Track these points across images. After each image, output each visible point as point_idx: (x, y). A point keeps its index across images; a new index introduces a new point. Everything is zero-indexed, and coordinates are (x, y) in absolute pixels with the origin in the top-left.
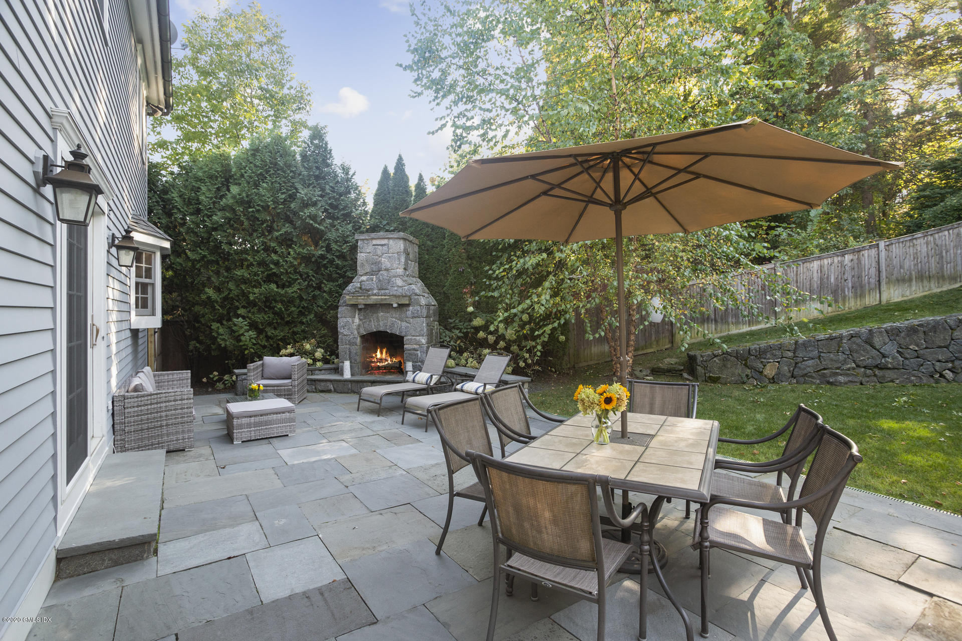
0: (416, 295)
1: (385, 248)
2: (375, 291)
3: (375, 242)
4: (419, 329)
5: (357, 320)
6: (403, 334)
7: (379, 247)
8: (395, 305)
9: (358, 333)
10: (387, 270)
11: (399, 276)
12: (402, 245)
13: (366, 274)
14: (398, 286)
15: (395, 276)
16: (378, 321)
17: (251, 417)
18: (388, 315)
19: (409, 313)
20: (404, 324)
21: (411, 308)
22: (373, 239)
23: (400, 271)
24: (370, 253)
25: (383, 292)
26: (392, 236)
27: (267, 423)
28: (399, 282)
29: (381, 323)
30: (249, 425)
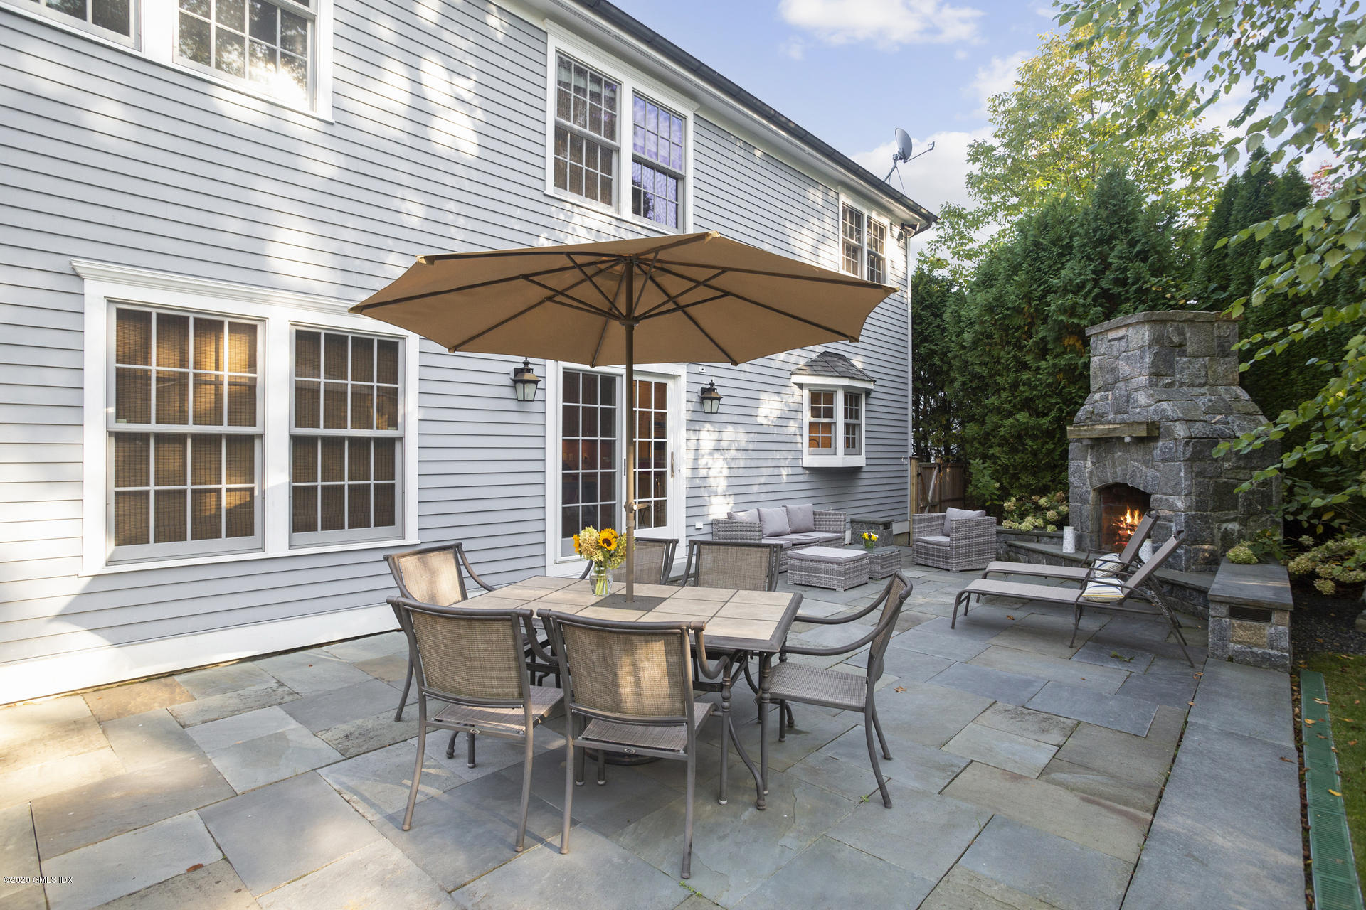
0: (1168, 419)
1: (1123, 343)
2: (1111, 417)
3: (1112, 335)
4: (1173, 483)
5: (1089, 464)
6: (1149, 490)
7: (1116, 343)
8: (1127, 439)
9: (1091, 484)
10: (1126, 380)
11: (1141, 388)
12: (1147, 333)
13: (1100, 389)
14: (1141, 406)
15: (1136, 390)
16: (1114, 465)
17: (802, 560)
18: (1127, 455)
19: (1157, 452)
20: (1150, 472)
21: (1160, 444)
22: (1107, 331)
23: (1143, 379)
24: (1104, 354)
25: (1120, 417)
26: (1129, 321)
27: (816, 570)
28: (1142, 399)
29: (1118, 470)
30: (800, 569)
